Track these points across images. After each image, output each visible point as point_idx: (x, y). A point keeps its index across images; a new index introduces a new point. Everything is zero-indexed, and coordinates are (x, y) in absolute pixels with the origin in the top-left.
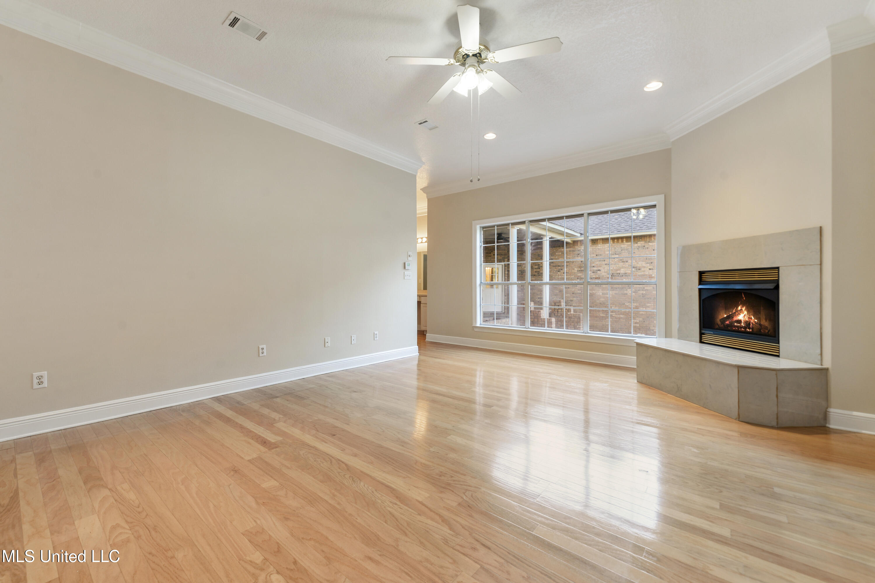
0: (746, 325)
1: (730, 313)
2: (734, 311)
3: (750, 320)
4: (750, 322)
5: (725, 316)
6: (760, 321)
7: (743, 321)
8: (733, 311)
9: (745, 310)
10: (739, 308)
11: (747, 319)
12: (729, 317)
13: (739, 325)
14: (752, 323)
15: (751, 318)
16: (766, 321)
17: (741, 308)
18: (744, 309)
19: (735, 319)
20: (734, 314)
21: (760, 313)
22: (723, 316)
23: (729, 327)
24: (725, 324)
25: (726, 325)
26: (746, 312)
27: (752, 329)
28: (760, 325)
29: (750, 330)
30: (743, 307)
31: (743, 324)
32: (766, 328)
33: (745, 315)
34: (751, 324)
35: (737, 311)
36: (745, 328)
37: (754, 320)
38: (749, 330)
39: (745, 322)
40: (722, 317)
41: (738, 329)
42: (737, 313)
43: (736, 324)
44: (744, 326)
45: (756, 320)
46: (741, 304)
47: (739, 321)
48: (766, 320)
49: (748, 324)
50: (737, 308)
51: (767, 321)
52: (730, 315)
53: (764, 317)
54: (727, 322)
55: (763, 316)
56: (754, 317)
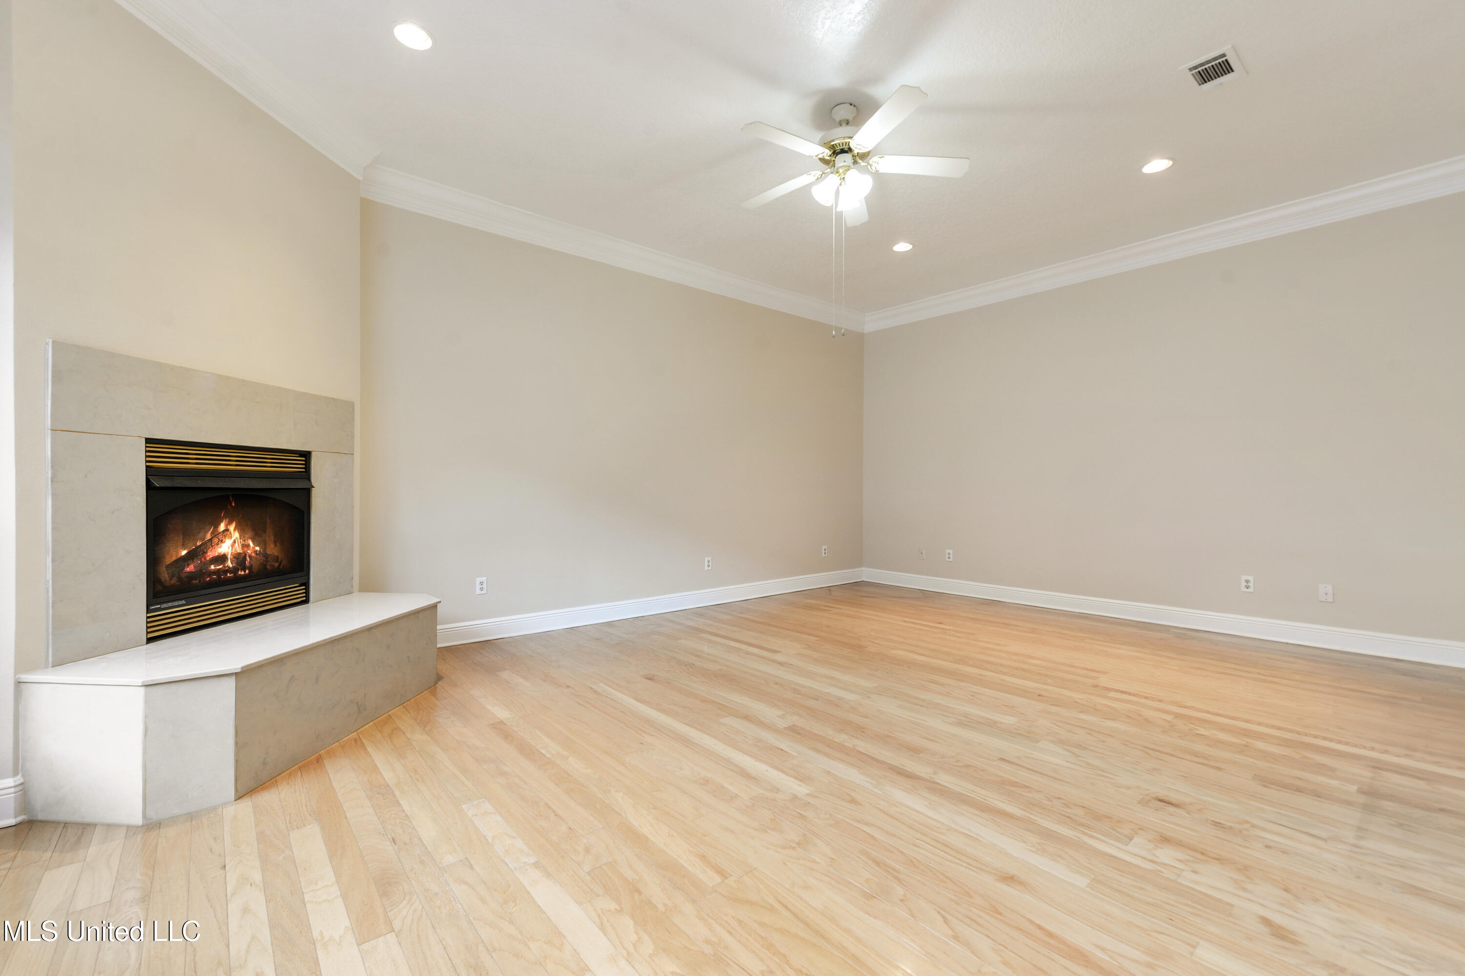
0: (237, 563)
1: (199, 543)
2: (208, 536)
3: (245, 549)
4: (246, 555)
5: (184, 552)
6: (265, 548)
7: (229, 557)
8: (205, 536)
9: (235, 530)
10: (222, 527)
11: (239, 550)
12: (191, 556)
13: (221, 567)
14: (250, 556)
15: (248, 546)
16: (276, 545)
17: (226, 526)
18: (232, 528)
19: (211, 554)
20: (209, 544)
21: (265, 531)
22: (177, 555)
23: (196, 579)
24: (183, 575)
25: (187, 577)
26: (236, 535)
27: (250, 568)
28: (266, 556)
29: (245, 572)
30: (230, 523)
31: (229, 564)
32: (276, 559)
33: (234, 542)
34: (248, 559)
35: (215, 534)
36: (234, 570)
37: (253, 548)
38: (243, 573)
39: (234, 557)
40: (174, 558)
41: (219, 576)
42: (216, 540)
43: (212, 567)
44: (233, 567)
45: (257, 548)
46: (225, 517)
47: (222, 558)
48: (275, 542)
49: (240, 559)
50: (217, 526)
51: (278, 544)
52: (197, 547)
53: (272, 538)
54: (190, 568)
55: (270, 536)
56: (253, 542)
